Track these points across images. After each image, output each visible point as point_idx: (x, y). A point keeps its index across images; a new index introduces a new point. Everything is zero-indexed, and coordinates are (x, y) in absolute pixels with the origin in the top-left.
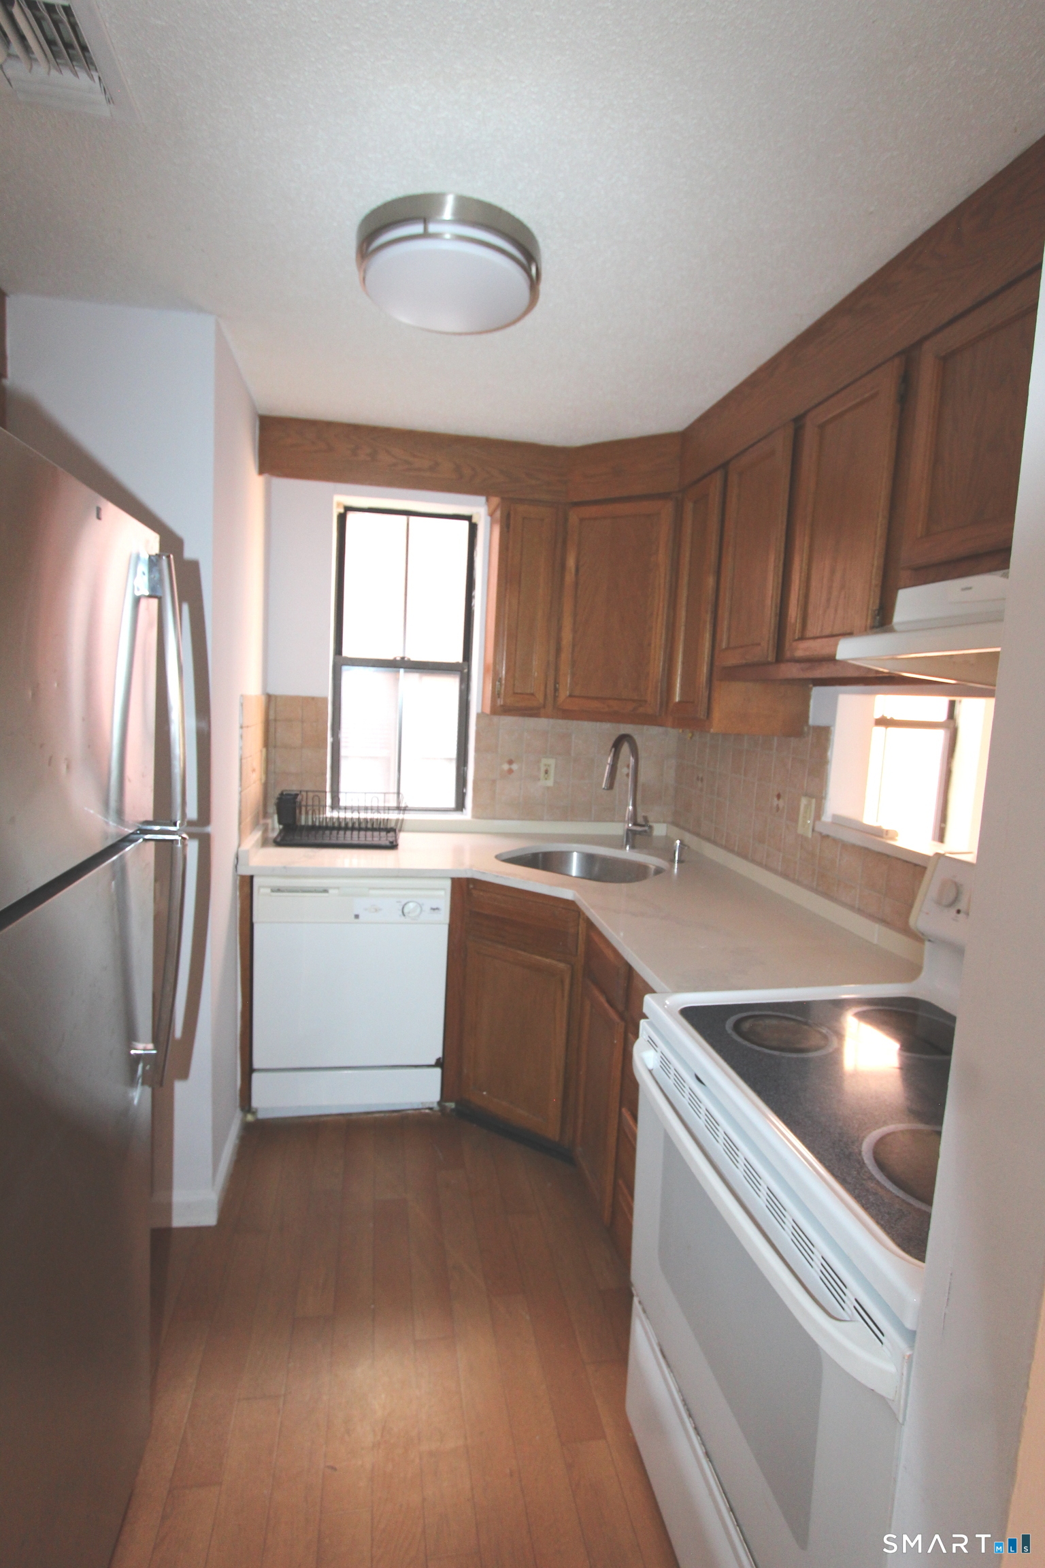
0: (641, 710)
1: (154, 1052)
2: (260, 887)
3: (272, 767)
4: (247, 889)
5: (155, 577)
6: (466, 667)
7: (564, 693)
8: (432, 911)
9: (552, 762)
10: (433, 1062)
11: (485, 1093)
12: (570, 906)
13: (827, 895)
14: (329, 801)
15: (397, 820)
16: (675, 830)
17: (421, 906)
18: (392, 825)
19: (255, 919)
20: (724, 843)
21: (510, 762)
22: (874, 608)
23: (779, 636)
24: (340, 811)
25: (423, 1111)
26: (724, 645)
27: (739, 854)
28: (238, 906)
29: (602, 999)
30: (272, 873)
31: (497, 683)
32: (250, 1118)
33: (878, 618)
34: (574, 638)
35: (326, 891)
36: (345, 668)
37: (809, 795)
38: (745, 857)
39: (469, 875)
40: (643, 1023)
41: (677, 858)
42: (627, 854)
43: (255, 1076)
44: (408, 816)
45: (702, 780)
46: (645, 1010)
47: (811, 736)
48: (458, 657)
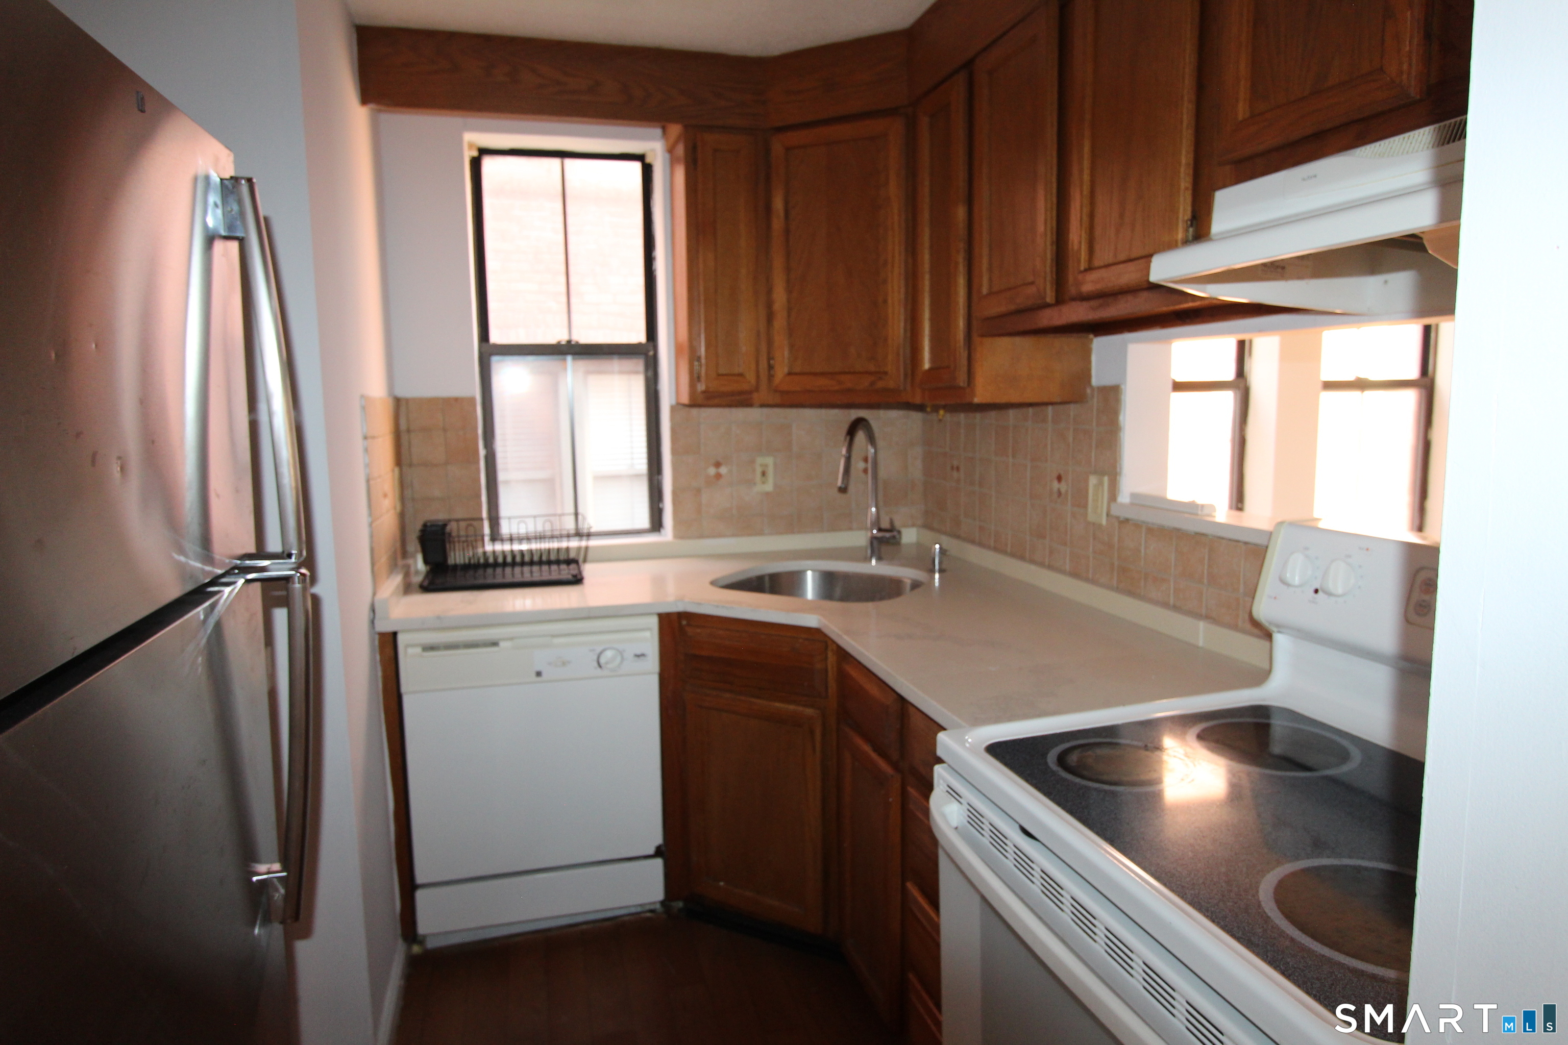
0: (880, 385)
1: (284, 874)
2: (407, 646)
3: (408, 493)
4: (389, 651)
5: (232, 210)
6: (651, 348)
7: (781, 372)
8: (636, 658)
9: (769, 461)
10: (651, 851)
11: (722, 884)
12: (815, 635)
13: (1131, 593)
14: (487, 530)
15: (579, 549)
16: (928, 535)
17: (621, 653)
18: (572, 555)
19: (404, 689)
20: (992, 544)
21: (718, 465)
22: (1186, 218)
23: (1057, 270)
24: (505, 543)
25: (643, 915)
26: (985, 291)
27: (1013, 555)
28: (380, 674)
29: (867, 748)
30: (421, 627)
31: (696, 363)
32: (416, 949)
33: (1191, 230)
34: (789, 301)
35: (495, 644)
36: (495, 360)
37: (1100, 473)
38: (1022, 558)
39: (680, 608)
40: (938, 769)
41: (937, 567)
42: (874, 566)
43: (420, 895)
44: (593, 543)
45: (958, 469)
46: (940, 752)
47: (1095, 400)
48: (639, 336)
